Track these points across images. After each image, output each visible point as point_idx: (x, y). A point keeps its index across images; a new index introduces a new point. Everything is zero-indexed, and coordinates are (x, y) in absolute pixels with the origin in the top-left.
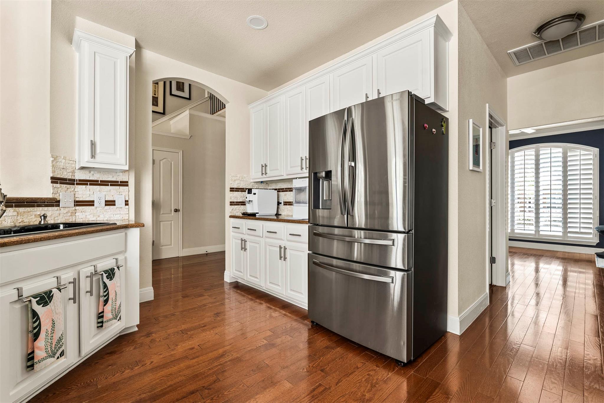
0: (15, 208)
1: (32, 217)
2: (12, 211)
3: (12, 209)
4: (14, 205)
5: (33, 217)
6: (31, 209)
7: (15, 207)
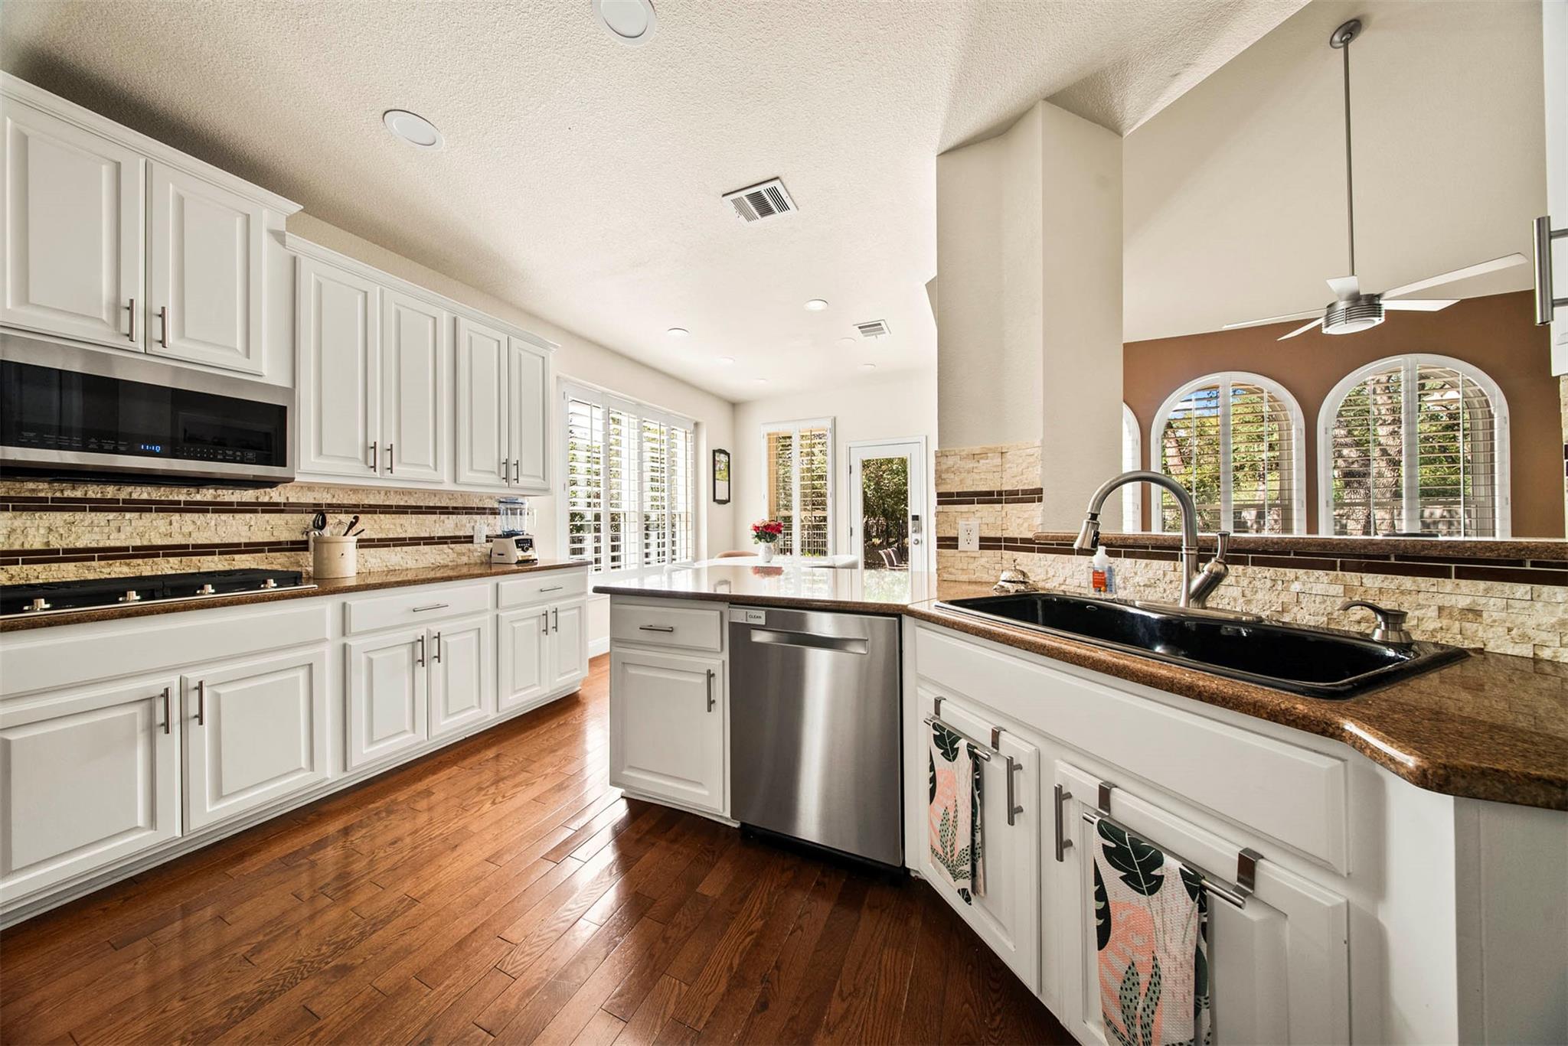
0: (1340, 573)
1: (1423, 611)
2: (1325, 579)
3: (1327, 575)
4: (1339, 564)
5: (1429, 615)
6: (1423, 582)
7: (1341, 570)
